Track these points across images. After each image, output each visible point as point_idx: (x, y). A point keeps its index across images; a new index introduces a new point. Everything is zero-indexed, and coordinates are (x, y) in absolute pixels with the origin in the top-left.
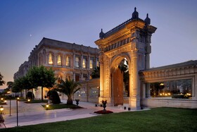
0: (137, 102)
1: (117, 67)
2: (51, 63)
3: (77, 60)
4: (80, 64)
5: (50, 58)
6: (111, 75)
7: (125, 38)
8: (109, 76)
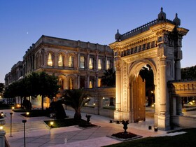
0: (166, 120)
1: (137, 75)
2: (50, 63)
3: (82, 59)
4: (86, 64)
5: (50, 57)
6: (130, 85)
7: (148, 41)
8: (127, 85)
